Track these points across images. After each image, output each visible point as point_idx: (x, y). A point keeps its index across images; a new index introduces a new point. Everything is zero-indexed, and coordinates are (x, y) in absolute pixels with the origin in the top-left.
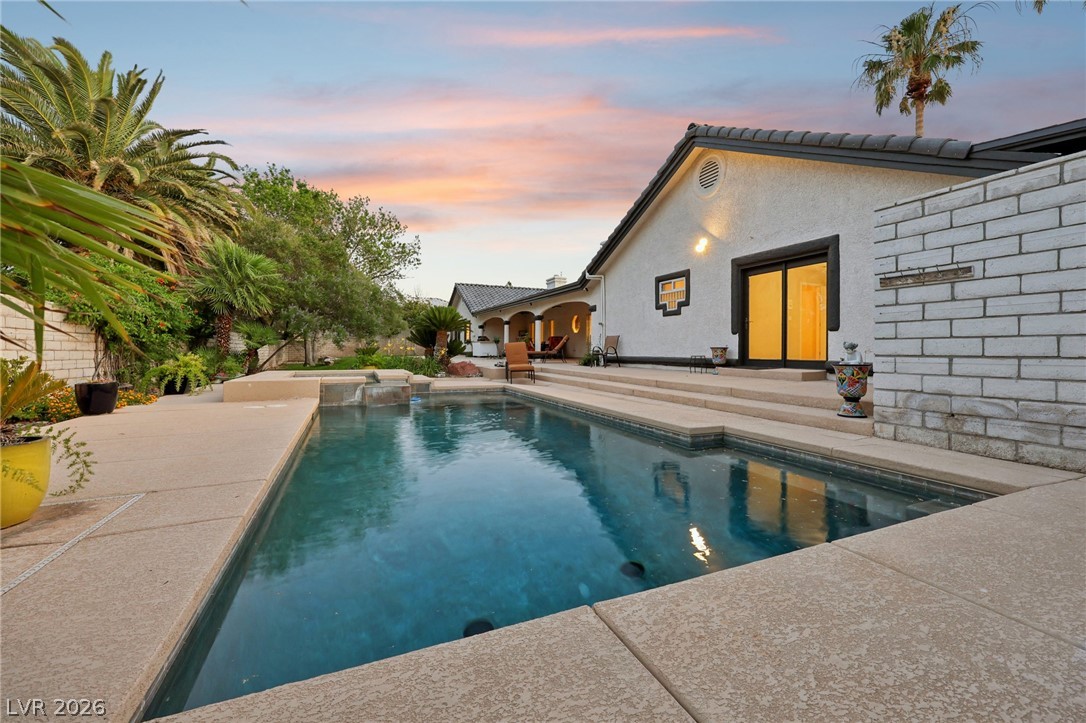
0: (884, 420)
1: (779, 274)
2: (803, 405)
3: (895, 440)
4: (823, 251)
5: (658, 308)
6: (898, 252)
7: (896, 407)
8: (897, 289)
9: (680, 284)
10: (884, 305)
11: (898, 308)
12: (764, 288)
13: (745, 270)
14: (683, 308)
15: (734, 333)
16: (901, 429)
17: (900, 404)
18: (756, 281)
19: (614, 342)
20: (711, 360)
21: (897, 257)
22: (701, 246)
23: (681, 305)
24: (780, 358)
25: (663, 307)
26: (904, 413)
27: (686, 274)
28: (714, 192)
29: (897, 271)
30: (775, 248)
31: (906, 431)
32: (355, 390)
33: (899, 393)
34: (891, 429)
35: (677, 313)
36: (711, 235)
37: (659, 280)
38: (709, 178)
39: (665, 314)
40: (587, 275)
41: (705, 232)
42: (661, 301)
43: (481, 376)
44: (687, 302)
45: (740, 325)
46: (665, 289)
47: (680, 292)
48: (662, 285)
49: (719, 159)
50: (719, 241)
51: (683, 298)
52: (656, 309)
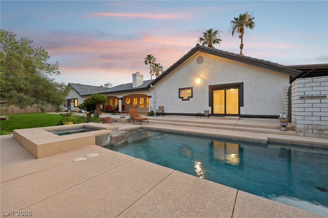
0: (301, 132)
1: (224, 91)
2: (262, 128)
3: (304, 136)
4: (239, 86)
5: (180, 98)
6: (304, 91)
7: (304, 128)
8: (304, 100)
9: (189, 91)
10: (300, 103)
11: (305, 104)
12: (218, 95)
13: (213, 88)
14: (190, 99)
15: (210, 106)
16: (306, 134)
17: (306, 128)
18: (216, 92)
19: (162, 108)
20: (204, 114)
21: (304, 92)
22: (198, 81)
23: (189, 97)
24: (224, 113)
25: (182, 98)
26: (307, 130)
27: (191, 88)
28: (202, 65)
29: (304, 95)
30: (224, 83)
31: (307, 134)
32: (107, 137)
33: (305, 125)
34: (303, 134)
35: (188, 100)
36: (201, 78)
37: (180, 89)
38: (200, 60)
39: (183, 100)
40: (151, 86)
41: (198, 77)
42: (181, 96)
43: (116, 122)
44: (192, 97)
45: (211, 104)
46: (183, 92)
47: (189, 93)
48: (181, 91)
49: (204, 56)
50: (204, 80)
51: (190, 95)
52: (179, 98)
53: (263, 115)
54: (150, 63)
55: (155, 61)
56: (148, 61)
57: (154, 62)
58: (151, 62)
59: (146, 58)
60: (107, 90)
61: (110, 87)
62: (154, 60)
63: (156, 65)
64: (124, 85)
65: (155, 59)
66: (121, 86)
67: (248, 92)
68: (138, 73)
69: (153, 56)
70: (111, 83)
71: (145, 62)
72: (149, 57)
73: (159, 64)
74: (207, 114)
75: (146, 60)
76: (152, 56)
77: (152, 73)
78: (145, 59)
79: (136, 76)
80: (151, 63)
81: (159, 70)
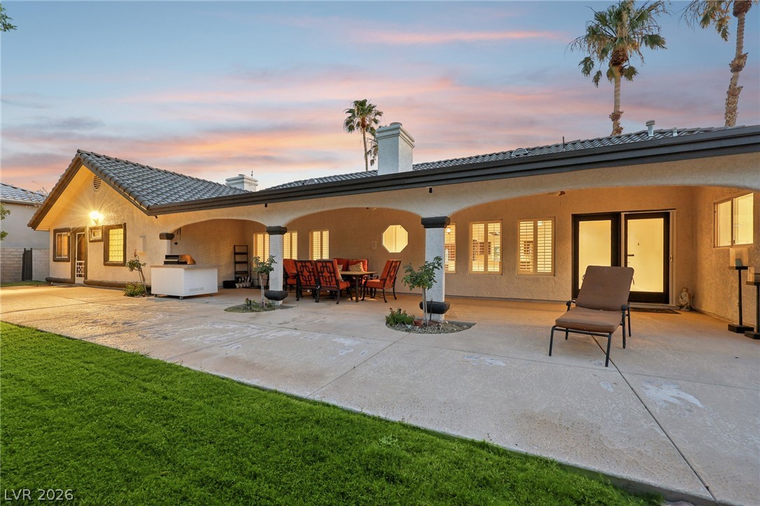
54: (362, 126)
56: (356, 120)
58: (366, 124)
59: (351, 111)
61: (247, 188)
62: (377, 117)
71: (347, 123)
72: (362, 108)
75: (351, 116)
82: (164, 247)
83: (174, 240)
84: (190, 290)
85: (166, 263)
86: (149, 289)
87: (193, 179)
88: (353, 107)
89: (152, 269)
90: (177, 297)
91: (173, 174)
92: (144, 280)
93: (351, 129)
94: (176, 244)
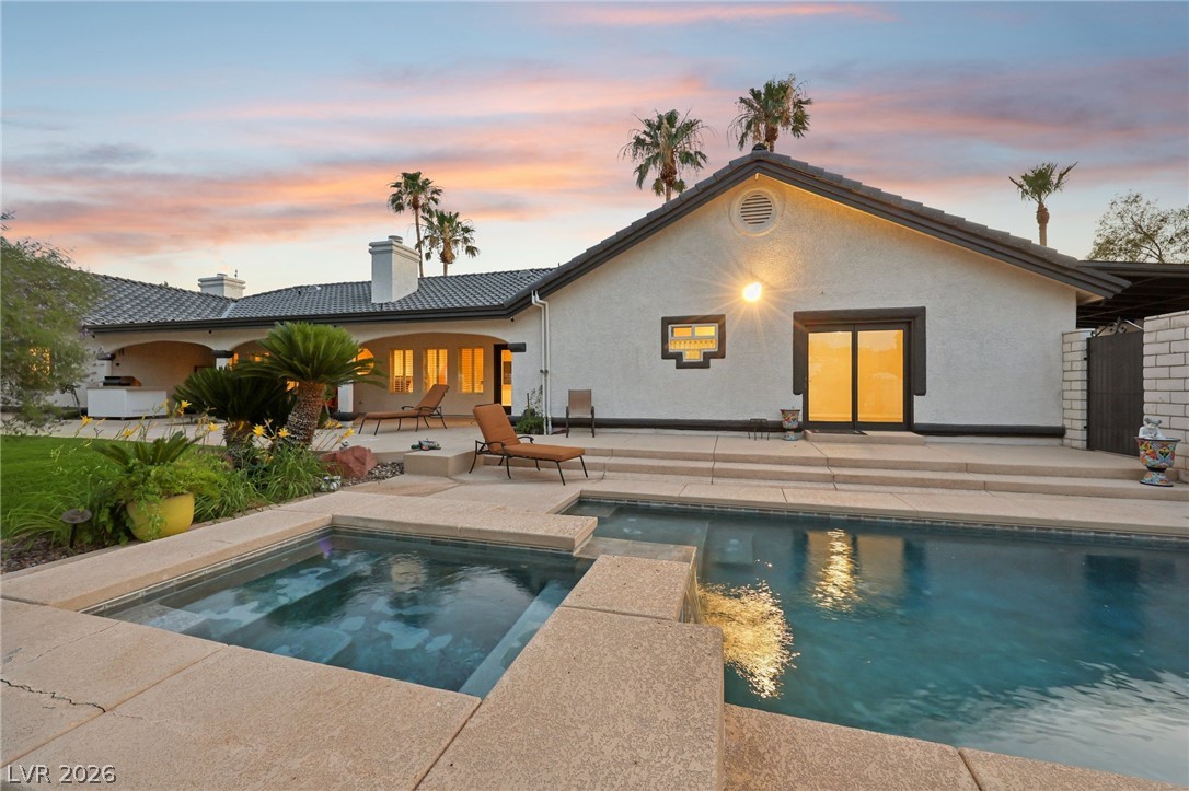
1: (849, 335)
4: (910, 323)
5: (666, 355)
9: (710, 331)
12: (828, 348)
13: (811, 323)
14: (712, 361)
15: (794, 393)
18: (816, 340)
20: (780, 423)
22: (752, 294)
23: (708, 356)
24: (850, 420)
25: (678, 357)
27: (718, 320)
28: (767, 232)
35: (704, 364)
36: (760, 279)
37: (667, 322)
38: (758, 212)
39: (681, 365)
40: (535, 299)
41: (754, 276)
42: (673, 348)
43: (402, 472)
44: (720, 354)
45: (801, 385)
46: (680, 332)
47: (708, 339)
48: (673, 328)
49: (774, 198)
50: (772, 288)
51: (713, 347)
52: (663, 358)
53: (992, 427)
54: (415, 206)
55: (436, 201)
56: (406, 198)
57: (433, 206)
58: (421, 203)
59: (397, 185)
60: (224, 308)
61: (228, 293)
62: (435, 196)
63: (442, 218)
64: (313, 287)
65: (437, 192)
66: (299, 290)
67: (944, 344)
68: (398, 239)
69: (426, 183)
70: (239, 278)
71: (393, 201)
72: (413, 183)
73: (457, 215)
74: (795, 425)
75: (400, 192)
76: (422, 178)
77: (425, 250)
78: (396, 190)
79: (391, 251)
80: (420, 210)
81: (456, 241)
82: (104, 370)
83: (115, 362)
84: (134, 411)
85: (105, 384)
86: (85, 412)
87: (144, 285)
88: (401, 180)
89: (89, 391)
90: (119, 419)
91: (116, 279)
92: (78, 403)
93: (399, 208)
94: (118, 365)
